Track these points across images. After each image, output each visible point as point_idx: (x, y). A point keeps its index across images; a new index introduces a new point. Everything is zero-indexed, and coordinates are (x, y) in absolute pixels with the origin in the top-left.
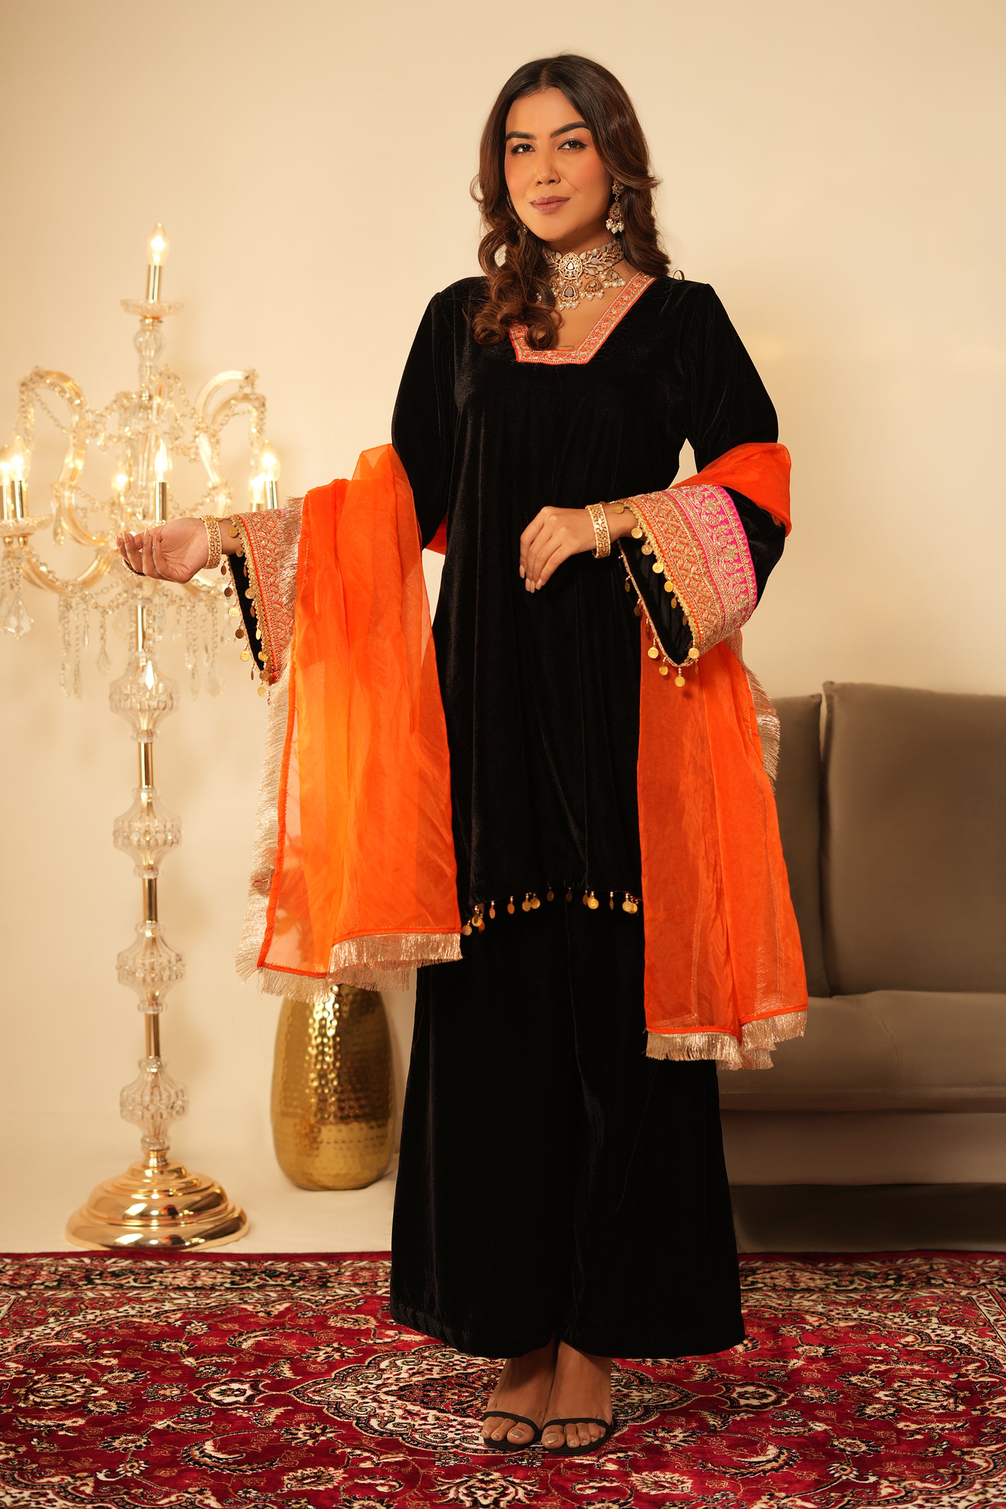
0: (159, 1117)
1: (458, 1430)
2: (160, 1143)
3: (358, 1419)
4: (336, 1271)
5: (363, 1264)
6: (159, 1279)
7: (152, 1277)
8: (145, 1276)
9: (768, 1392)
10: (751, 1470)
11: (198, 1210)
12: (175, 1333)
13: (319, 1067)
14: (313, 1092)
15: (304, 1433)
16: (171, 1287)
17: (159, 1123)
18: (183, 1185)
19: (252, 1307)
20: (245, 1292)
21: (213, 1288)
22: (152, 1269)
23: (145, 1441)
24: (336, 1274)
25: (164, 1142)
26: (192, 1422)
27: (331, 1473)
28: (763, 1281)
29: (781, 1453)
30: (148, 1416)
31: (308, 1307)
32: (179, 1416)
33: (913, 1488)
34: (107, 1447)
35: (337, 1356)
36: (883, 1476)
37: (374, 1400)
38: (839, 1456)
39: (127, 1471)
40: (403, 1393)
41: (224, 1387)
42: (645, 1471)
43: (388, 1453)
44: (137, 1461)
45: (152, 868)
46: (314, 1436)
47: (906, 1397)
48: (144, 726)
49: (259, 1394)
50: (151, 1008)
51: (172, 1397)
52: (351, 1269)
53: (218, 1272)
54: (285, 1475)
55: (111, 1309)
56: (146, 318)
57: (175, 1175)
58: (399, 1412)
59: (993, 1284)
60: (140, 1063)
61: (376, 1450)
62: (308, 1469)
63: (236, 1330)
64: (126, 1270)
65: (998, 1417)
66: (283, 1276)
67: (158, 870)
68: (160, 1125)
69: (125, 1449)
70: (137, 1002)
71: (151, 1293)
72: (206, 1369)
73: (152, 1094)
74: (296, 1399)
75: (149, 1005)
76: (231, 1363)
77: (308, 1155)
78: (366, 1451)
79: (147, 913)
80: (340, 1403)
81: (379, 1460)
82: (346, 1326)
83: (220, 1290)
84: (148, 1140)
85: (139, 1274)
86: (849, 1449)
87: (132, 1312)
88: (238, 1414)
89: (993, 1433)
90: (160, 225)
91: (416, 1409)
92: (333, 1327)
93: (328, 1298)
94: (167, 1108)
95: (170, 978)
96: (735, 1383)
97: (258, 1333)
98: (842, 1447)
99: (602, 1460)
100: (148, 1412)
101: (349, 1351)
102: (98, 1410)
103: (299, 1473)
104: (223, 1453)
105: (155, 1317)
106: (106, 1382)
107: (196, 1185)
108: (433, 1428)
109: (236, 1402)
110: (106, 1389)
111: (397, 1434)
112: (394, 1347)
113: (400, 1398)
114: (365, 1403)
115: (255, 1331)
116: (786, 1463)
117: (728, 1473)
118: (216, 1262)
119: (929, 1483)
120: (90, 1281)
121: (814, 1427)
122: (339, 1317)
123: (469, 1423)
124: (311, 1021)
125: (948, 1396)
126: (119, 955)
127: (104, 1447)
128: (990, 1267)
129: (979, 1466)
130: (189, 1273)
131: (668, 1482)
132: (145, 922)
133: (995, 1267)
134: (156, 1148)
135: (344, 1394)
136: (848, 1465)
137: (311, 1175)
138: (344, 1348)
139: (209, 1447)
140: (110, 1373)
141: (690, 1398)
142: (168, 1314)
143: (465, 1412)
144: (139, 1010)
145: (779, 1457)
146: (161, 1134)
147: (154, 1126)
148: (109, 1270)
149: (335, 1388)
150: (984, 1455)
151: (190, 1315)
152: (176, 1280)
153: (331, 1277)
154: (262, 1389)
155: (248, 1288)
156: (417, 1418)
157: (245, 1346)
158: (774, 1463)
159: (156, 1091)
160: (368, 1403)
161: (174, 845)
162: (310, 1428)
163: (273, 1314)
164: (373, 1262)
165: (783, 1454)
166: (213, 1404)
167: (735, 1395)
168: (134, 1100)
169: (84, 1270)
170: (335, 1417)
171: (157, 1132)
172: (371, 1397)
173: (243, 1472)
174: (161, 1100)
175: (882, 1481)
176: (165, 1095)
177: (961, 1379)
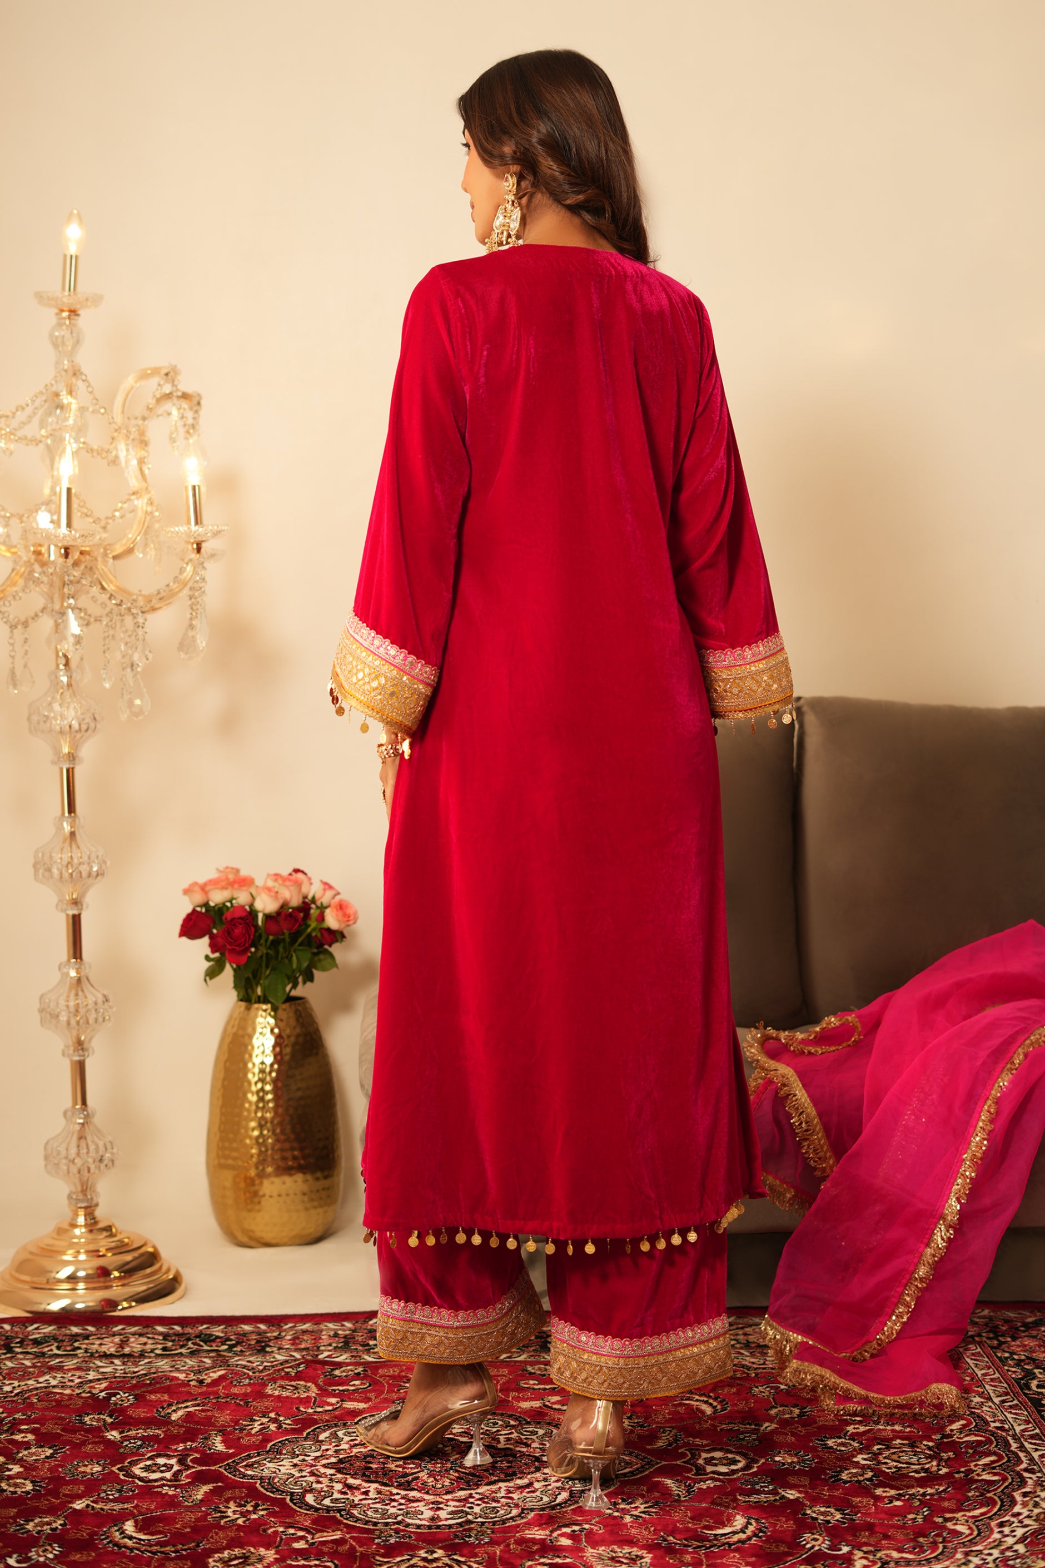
0: (86, 1171)
1: (401, 1504)
2: (88, 1199)
3: (292, 1494)
4: (275, 1334)
5: (307, 1326)
6: (84, 1346)
7: (76, 1344)
8: (69, 1343)
9: (738, 1458)
10: (715, 1542)
11: (129, 1271)
12: (98, 1405)
13: (259, 1114)
14: (254, 1142)
15: (234, 1511)
16: (97, 1355)
17: (86, 1178)
18: (113, 1245)
19: (184, 1375)
20: (176, 1359)
21: (142, 1355)
22: (77, 1335)
23: (62, 1522)
24: (276, 1338)
25: (92, 1199)
26: (115, 1500)
27: (262, 1554)
28: (735, 1337)
29: (749, 1523)
30: (66, 1495)
31: (245, 1374)
32: (99, 1494)
33: (889, 1559)
34: (18, 1530)
35: (273, 1427)
36: (858, 1546)
37: (312, 1474)
38: (811, 1526)
39: (40, 1556)
40: (342, 1466)
41: (149, 1463)
42: (602, 1546)
43: (323, 1531)
44: (50, 1545)
45: (76, 903)
46: (243, 1514)
47: (886, 1461)
48: (66, 750)
49: (187, 1470)
50: (76, 1053)
51: (92, 1474)
52: (291, 1333)
53: (149, 1338)
54: (210, 1557)
55: (29, 1379)
56: (62, 311)
57: (105, 1234)
58: (338, 1486)
59: (982, 1336)
60: (65, 1113)
61: (312, 1528)
62: (236, 1550)
63: (165, 1401)
64: (49, 1337)
65: (983, 1480)
66: (218, 1340)
67: (82, 905)
68: (88, 1180)
69: (38, 1532)
70: (62, 1047)
71: (75, 1361)
72: (131, 1443)
73: (78, 1146)
74: (227, 1474)
75: (74, 1051)
76: (158, 1435)
77: (250, 1211)
78: (301, 1529)
79: (72, 952)
80: (274, 1478)
81: (313, 1539)
82: (285, 1394)
83: (150, 1357)
84: (74, 1197)
85: (63, 1341)
86: (822, 1517)
87: (54, 1382)
88: (164, 1492)
89: (977, 1496)
90: (75, 212)
91: (357, 1482)
92: (271, 1396)
93: (265, 1364)
94: (94, 1161)
95: (96, 1020)
96: (701, 1449)
97: (189, 1404)
98: (814, 1515)
99: (555, 1534)
100: (66, 1490)
101: (287, 1422)
102: (12, 1489)
103: (226, 1554)
104: (145, 1534)
105: (78, 1388)
106: (22, 1459)
107: (127, 1244)
108: (373, 1503)
109: (162, 1479)
110: (22, 1466)
111: (334, 1510)
112: (336, 1417)
113: (339, 1471)
114: (302, 1477)
115: (186, 1401)
116: (755, 1535)
117: (690, 1546)
118: (147, 1327)
119: (906, 1552)
120: (10, 1350)
121: (786, 1495)
122: (278, 1384)
123: (414, 1497)
124: (250, 1065)
125: (931, 1457)
126: (42, 996)
127: (16, 1530)
128: (979, 1317)
129: (961, 1533)
130: (117, 1339)
131: (627, 1558)
132: (69, 961)
133: (984, 1317)
134: (83, 1205)
135: (280, 1468)
136: (820, 1535)
137: (253, 1231)
138: (281, 1418)
139: (129, 1527)
140: (26, 1449)
141: (653, 1466)
142: (92, 1384)
143: (409, 1485)
144: (63, 1055)
145: (746, 1527)
146: (88, 1190)
147: (80, 1180)
148: (30, 1337)
149: (269, 1462)
150: (967, 1521)
151: (117, 1385)
152: (103, 1346)
153: (270, 1340)
154: (190, 1464)
155: (181, 1354)
156: (357, 1493)
157: (174, 1417)
158: (741, 1534)
159: (83, 1144)
160: (305, 1476)
161: (99, 877)
162: (240, 1505)
163: (206, 1382)
164: (316, 1324)
165: (751, 1524)
166: (137, 1481)
167: (701, 1462)
168: (59, 1153)
169: (4, 1338)
170: (268, 1493)
171: (85, 1187)
172: (308, 1470)
173: (165, 1554)
174: (88, 1153)
175: (856, 1552)
176: (92, 1147)
177: (945, 1440)
